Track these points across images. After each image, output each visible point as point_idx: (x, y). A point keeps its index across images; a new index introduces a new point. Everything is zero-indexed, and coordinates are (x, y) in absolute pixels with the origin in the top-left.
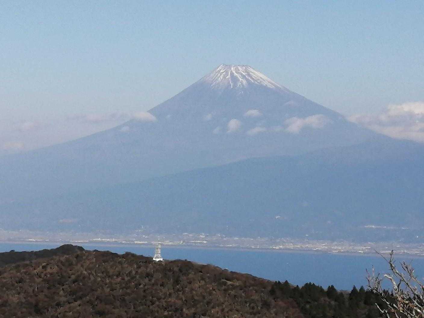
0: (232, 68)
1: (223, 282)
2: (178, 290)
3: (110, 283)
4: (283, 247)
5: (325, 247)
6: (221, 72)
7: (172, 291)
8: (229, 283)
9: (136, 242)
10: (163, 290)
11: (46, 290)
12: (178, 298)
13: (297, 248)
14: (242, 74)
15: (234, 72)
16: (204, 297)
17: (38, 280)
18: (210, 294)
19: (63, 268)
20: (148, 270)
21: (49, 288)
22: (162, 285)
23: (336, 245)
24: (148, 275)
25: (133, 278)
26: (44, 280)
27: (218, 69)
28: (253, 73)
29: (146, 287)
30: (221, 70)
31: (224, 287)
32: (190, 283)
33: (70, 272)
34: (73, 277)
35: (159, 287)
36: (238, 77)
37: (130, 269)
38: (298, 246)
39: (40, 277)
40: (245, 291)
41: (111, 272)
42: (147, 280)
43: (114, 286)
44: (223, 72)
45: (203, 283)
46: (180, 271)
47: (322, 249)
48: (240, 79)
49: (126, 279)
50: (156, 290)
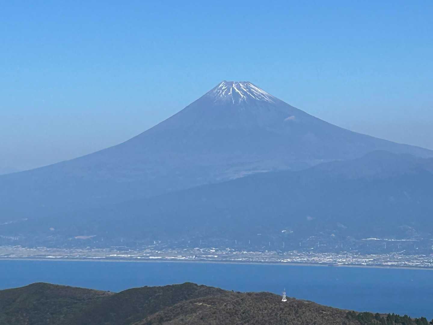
0: (234, 85)
1: (321, 312)
2: (298, 317)
3: (262, 313)
4: (291, 260)
5: (330, 259)
6: (223, 89)
7: (295, 317)
8: (324, 312)
9: (151, 257)
10: (290, 317)
11: (229, 318)
12: (298, 320)
13: (304, 260)
14: (243, 91)
15: (235, 88)
16: (312, 320)
17: (223, 312)
18: (315, 318)
19: (236, 305)
20: (281, 306)
21: (230, 317)
22: (289, 314)
23: (340, 258)
24: (281, 309)
25: (273, 311)
26: (227, 312)
27: (220, 86)
28: (253, 89)
29: (281, 315)
30: (223, 87)
31: (321, 315)
32: (304, 313)
33: (240, 308)
34: (242, 311)
35: (287, 315)
36: (240, 93)
37: (271, 306)
38: (305, 259)
39: (224, 311)
40: (332, 317)
41: (261, 307)
42: (281, 312)
43: (264, 315)
44: (224, 89)
45: (310, 313)
46: (298, 307)
47: (327, 261)
48: (242, 96)
49: (270, 311)
50: (286, 317)
